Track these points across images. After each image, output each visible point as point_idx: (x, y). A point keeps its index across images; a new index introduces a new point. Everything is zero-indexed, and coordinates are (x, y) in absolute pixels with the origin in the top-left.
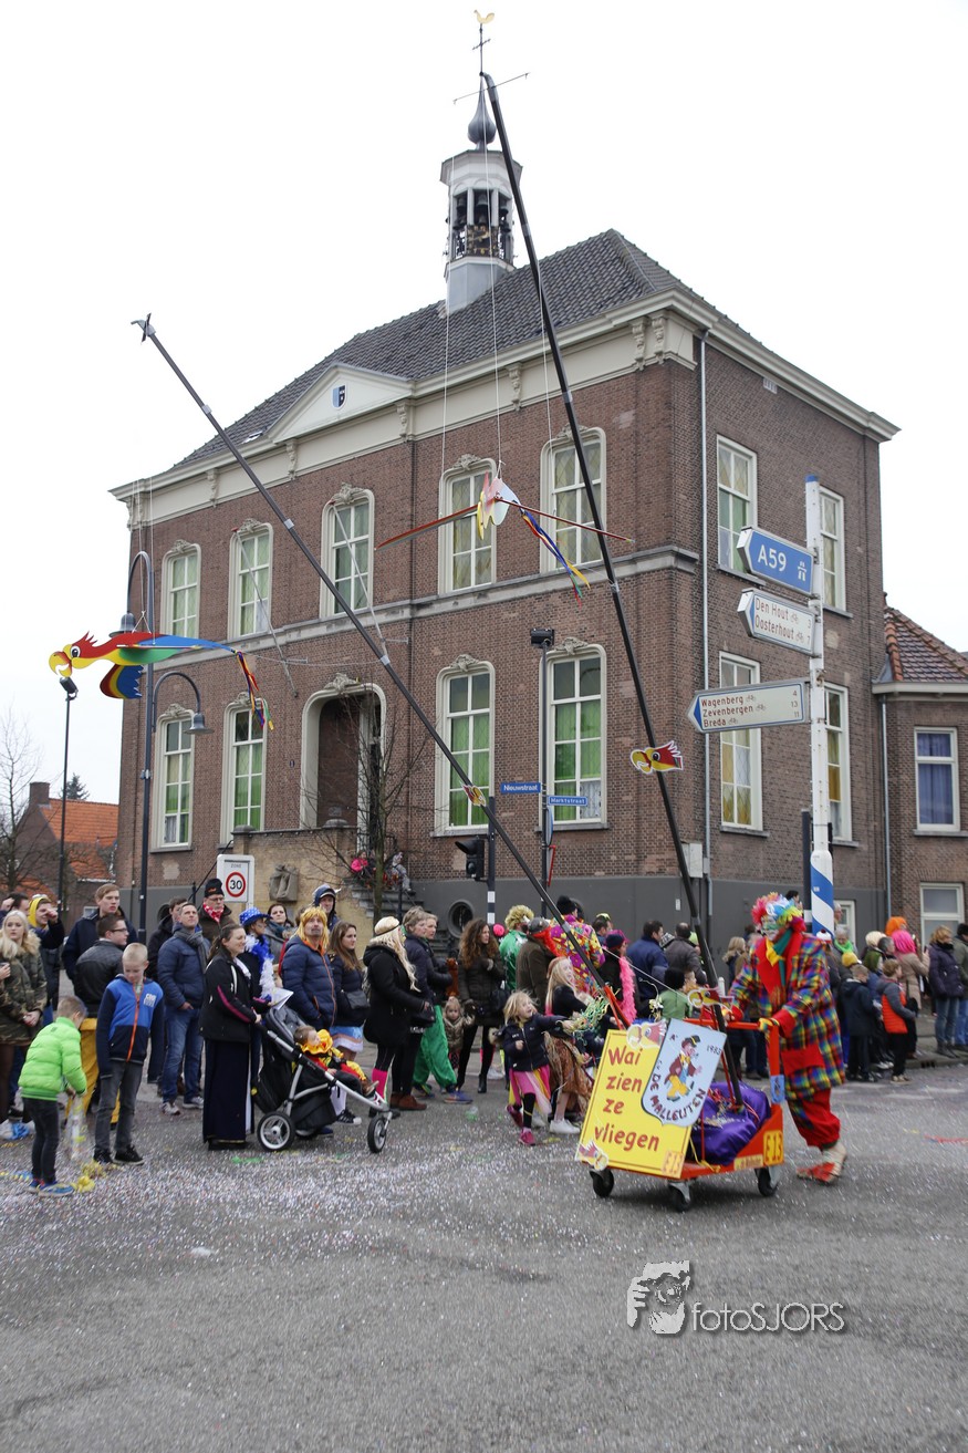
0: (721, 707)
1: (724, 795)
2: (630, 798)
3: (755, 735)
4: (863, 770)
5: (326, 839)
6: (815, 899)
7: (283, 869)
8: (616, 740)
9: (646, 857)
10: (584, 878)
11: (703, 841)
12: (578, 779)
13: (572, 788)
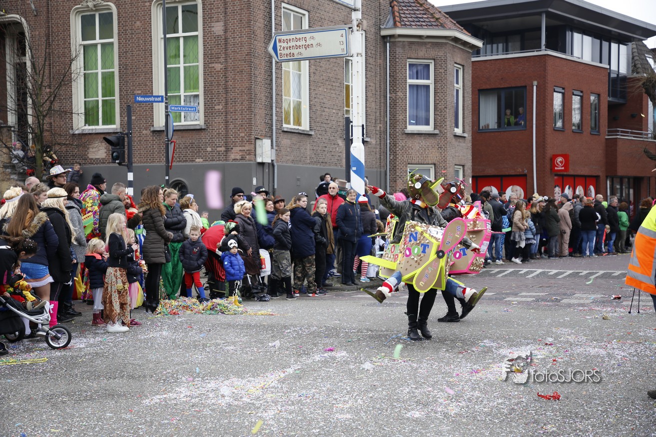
0: (291, 44)
1: (285, 105)
2: (220, 107)
3: (305, 65)
4: (373, 89)
6: (353, 175)
8: (210, 65)
9: (232, 149)
10: (187, 164)
11: (271, 137)
12: (182, 93)
13: (177, 99)
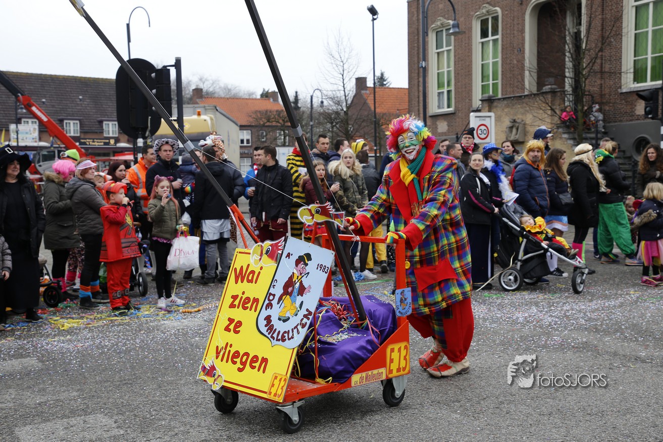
5: (543, 100)
7: (514, 121)
